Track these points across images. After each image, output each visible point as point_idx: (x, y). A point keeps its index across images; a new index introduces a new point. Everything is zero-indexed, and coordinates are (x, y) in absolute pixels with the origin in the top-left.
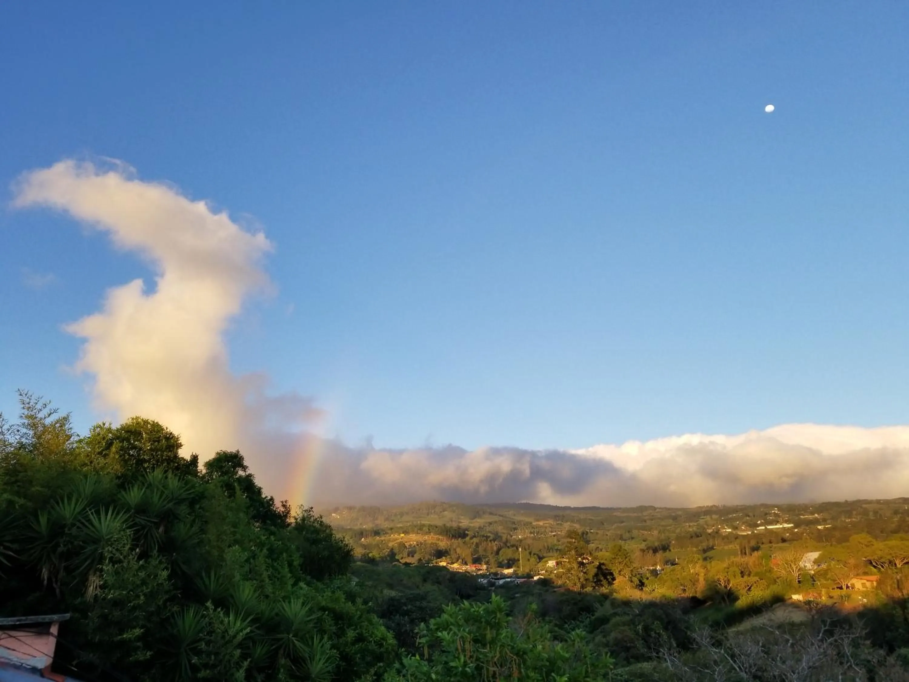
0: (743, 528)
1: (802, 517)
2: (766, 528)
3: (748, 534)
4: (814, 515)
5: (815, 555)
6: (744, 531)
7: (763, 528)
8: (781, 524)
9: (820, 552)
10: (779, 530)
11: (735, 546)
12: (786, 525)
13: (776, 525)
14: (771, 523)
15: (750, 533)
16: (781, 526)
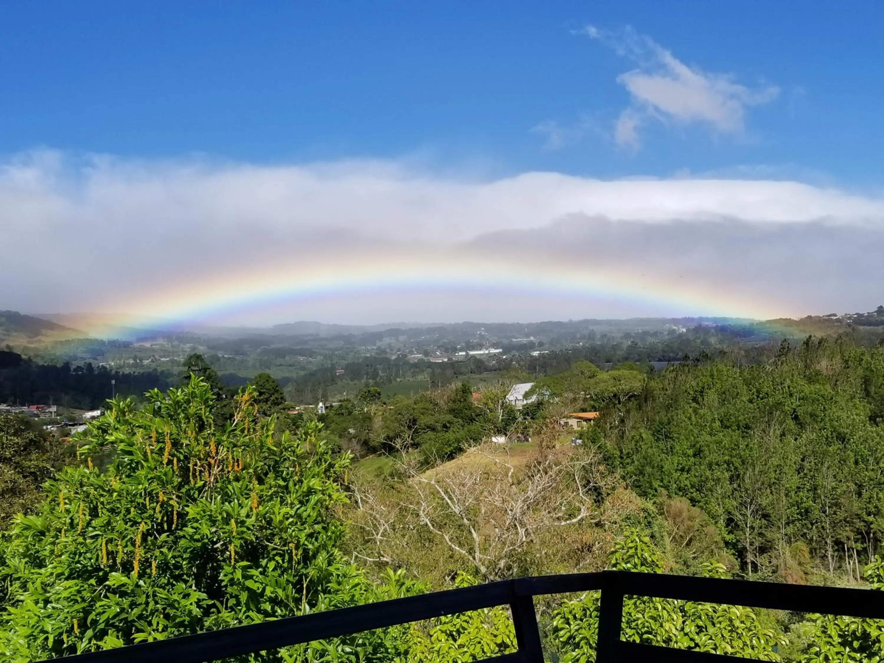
0: (438, 353)
1: (514, 340)
2: (467, 354)
3: (443, 362)
4: (529, 337)
5: (527, 387)
6: (438, 357)
7: (464, 353)
8: (487, 349)
9: (532, 384)
10: (484, 356)
11: (424, 377)
12: (493, 351)
13: (480, 350)
14: (473, 348)
15: (446, 360)
16: (487, 352)
